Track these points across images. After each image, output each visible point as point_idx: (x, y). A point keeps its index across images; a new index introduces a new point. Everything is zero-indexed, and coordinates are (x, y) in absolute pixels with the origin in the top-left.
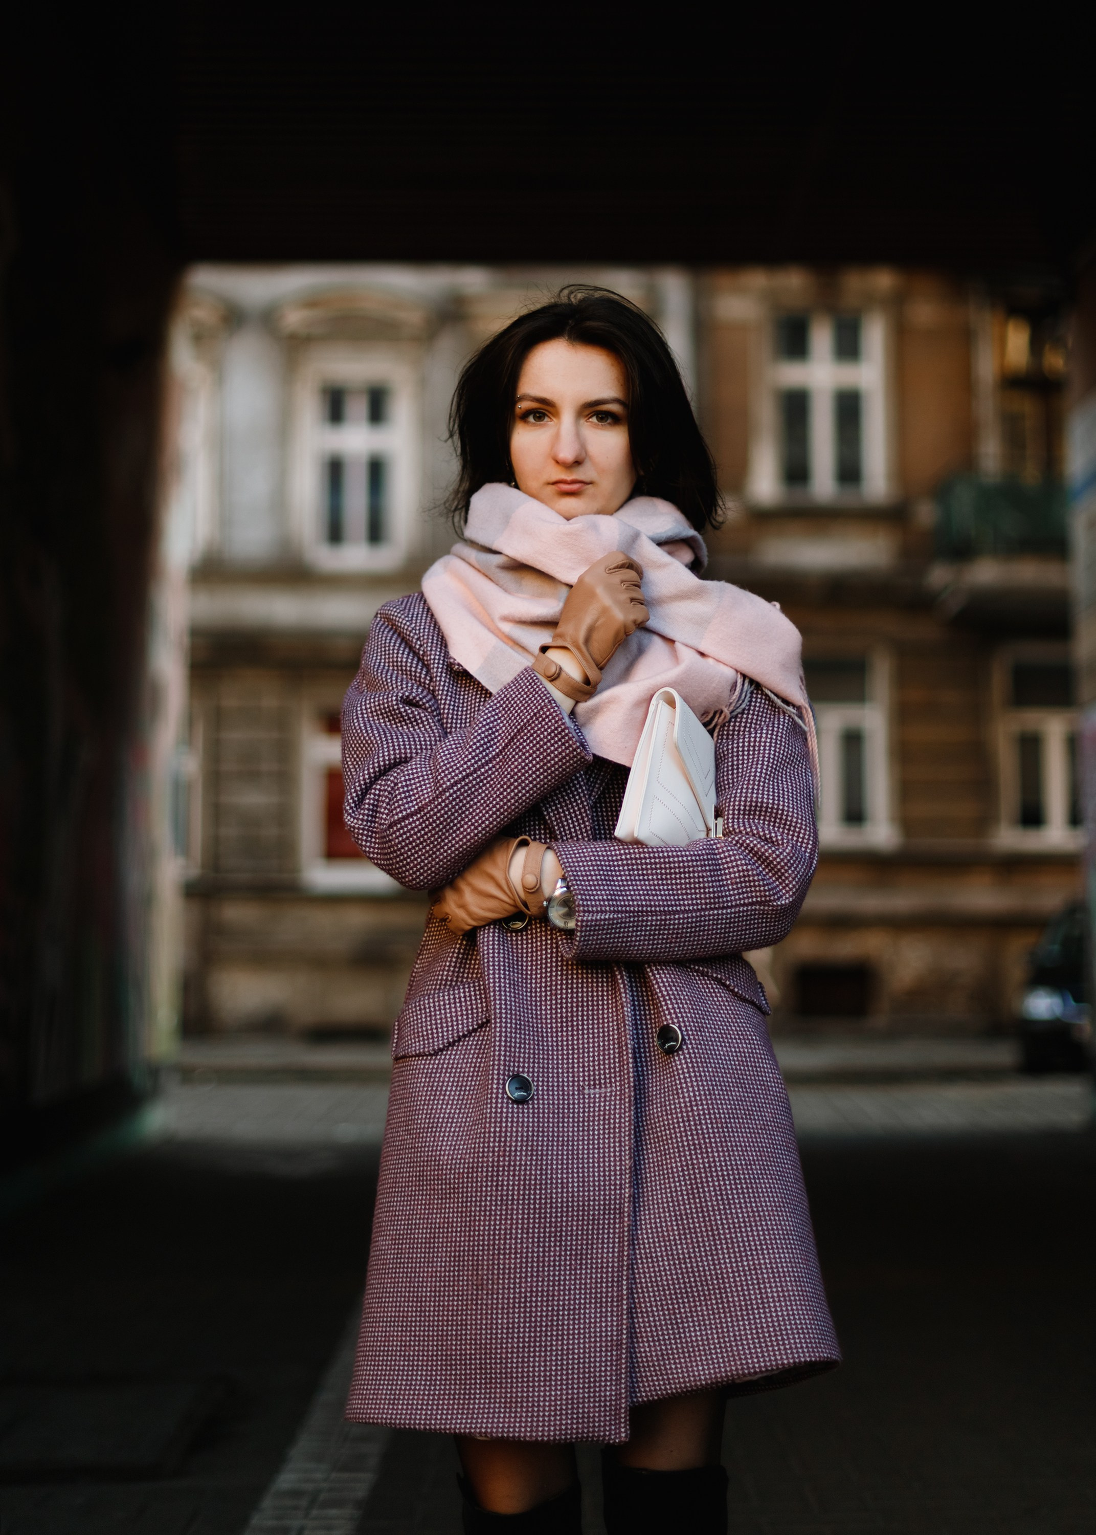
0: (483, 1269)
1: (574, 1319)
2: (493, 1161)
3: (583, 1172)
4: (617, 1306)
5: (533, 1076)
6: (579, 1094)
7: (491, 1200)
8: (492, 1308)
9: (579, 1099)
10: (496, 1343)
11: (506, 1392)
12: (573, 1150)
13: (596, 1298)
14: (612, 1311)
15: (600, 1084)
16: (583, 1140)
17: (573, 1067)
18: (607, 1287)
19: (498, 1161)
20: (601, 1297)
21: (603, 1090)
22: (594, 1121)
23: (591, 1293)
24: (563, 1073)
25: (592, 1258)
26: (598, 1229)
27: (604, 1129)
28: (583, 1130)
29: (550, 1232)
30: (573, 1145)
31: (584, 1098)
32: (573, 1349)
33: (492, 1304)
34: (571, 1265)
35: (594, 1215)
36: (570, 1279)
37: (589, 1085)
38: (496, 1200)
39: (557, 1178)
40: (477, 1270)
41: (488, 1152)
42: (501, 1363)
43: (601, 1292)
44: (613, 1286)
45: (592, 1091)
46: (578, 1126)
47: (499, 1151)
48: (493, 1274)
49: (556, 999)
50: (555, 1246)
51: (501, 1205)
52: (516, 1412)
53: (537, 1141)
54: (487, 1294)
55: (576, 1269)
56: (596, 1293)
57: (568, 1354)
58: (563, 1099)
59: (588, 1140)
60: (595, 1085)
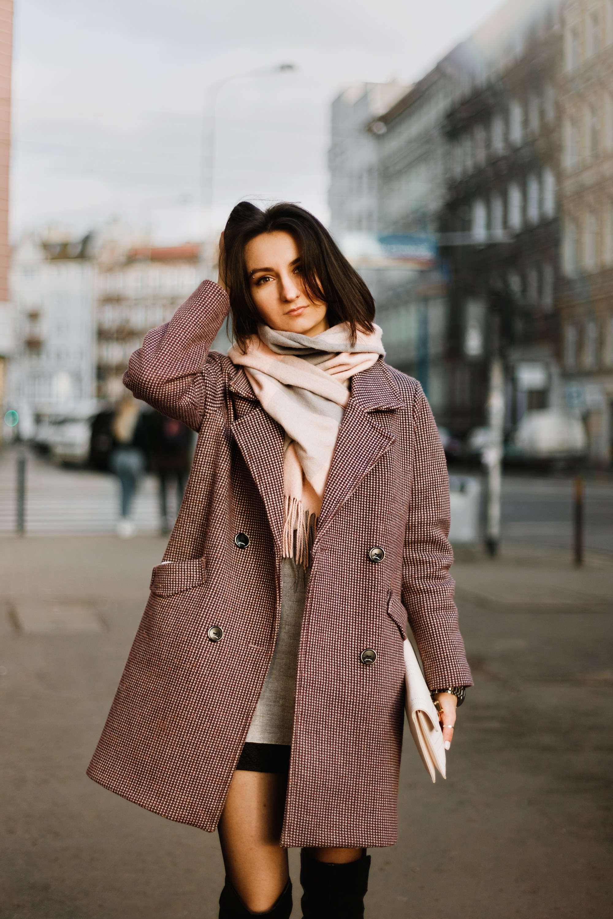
0: (167, 721)
1: (206, 763)
2: (189, 668)
3: (234, 688)
4: (231, 763)
5: (225, 629)
6: (245, 645)
7: (182, 687)
8: (165, 743)
9: (245, 648)
10: (162, 761)
11: (159, 788)
12: (233, 674)
13: (221, 755)
14: (227, 764)
15: (258, 643)
16: (240, 670)
17: (247, 630)
18: (229, 751)
19: (192, 669)
20: (224, 756)
21: (259, 647)
22: (248, 662)
23: (219, 752)
24: (241, 632)
25: (225, 734)
26: (233, 720)
27: (252, 668)
28: (241, 666)
29: (207, 714)
30: (234, 672)
31: (247, 648)
32: (201, 778)
33: (166, 741)
34: (213, 734)
35: (233, 712)
36: (210, 742)
37: (252, 642)
38: (184, 688)
39: (219, 687)
40: (164, 720)
41: (188, 662)
42: (161, 772)
43: (225, 753)
44: (232, 752)
45: (253, 646)
46: (240, 663)
47: (194, 663)
48: (171, 725)
49: (249, 592)
50: (208, 722)
51: (186, 692)
52: (161, 800)
53: (216, 664)
54: (165, 735)
55: (215, 737)
56: (222, 753)
57: (197, 779)
58: (237, 646)
59: (243, 671)
60: (255, 643)
